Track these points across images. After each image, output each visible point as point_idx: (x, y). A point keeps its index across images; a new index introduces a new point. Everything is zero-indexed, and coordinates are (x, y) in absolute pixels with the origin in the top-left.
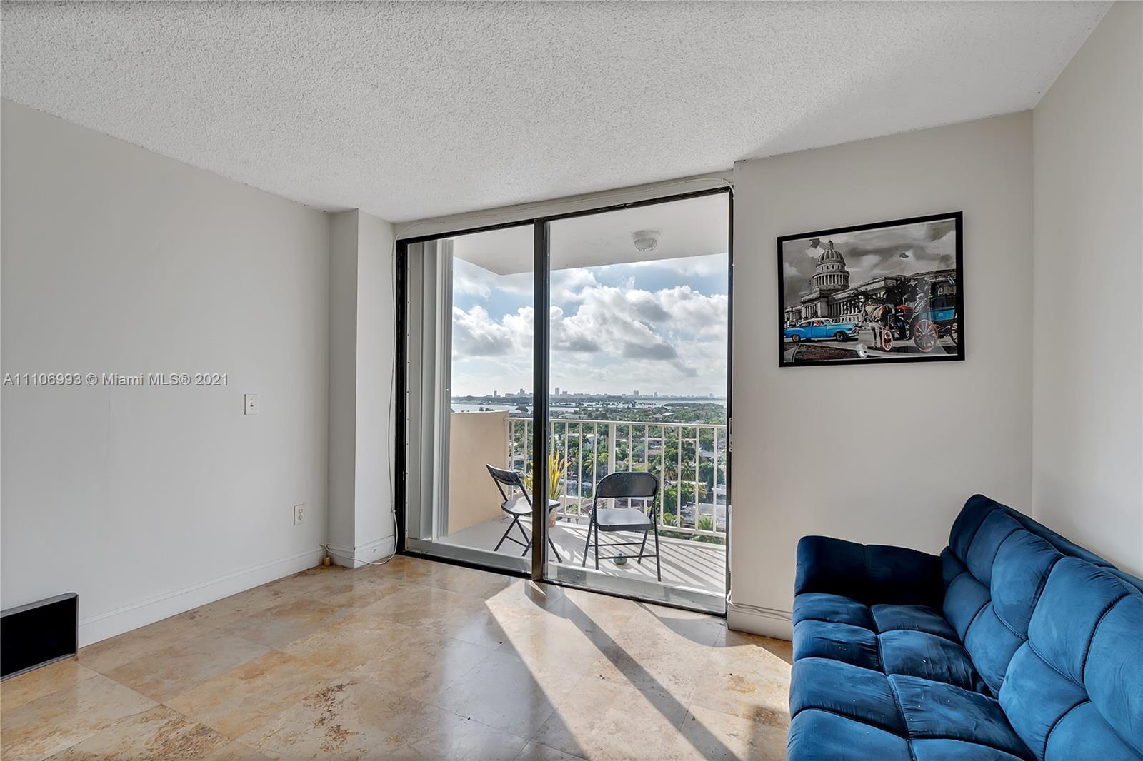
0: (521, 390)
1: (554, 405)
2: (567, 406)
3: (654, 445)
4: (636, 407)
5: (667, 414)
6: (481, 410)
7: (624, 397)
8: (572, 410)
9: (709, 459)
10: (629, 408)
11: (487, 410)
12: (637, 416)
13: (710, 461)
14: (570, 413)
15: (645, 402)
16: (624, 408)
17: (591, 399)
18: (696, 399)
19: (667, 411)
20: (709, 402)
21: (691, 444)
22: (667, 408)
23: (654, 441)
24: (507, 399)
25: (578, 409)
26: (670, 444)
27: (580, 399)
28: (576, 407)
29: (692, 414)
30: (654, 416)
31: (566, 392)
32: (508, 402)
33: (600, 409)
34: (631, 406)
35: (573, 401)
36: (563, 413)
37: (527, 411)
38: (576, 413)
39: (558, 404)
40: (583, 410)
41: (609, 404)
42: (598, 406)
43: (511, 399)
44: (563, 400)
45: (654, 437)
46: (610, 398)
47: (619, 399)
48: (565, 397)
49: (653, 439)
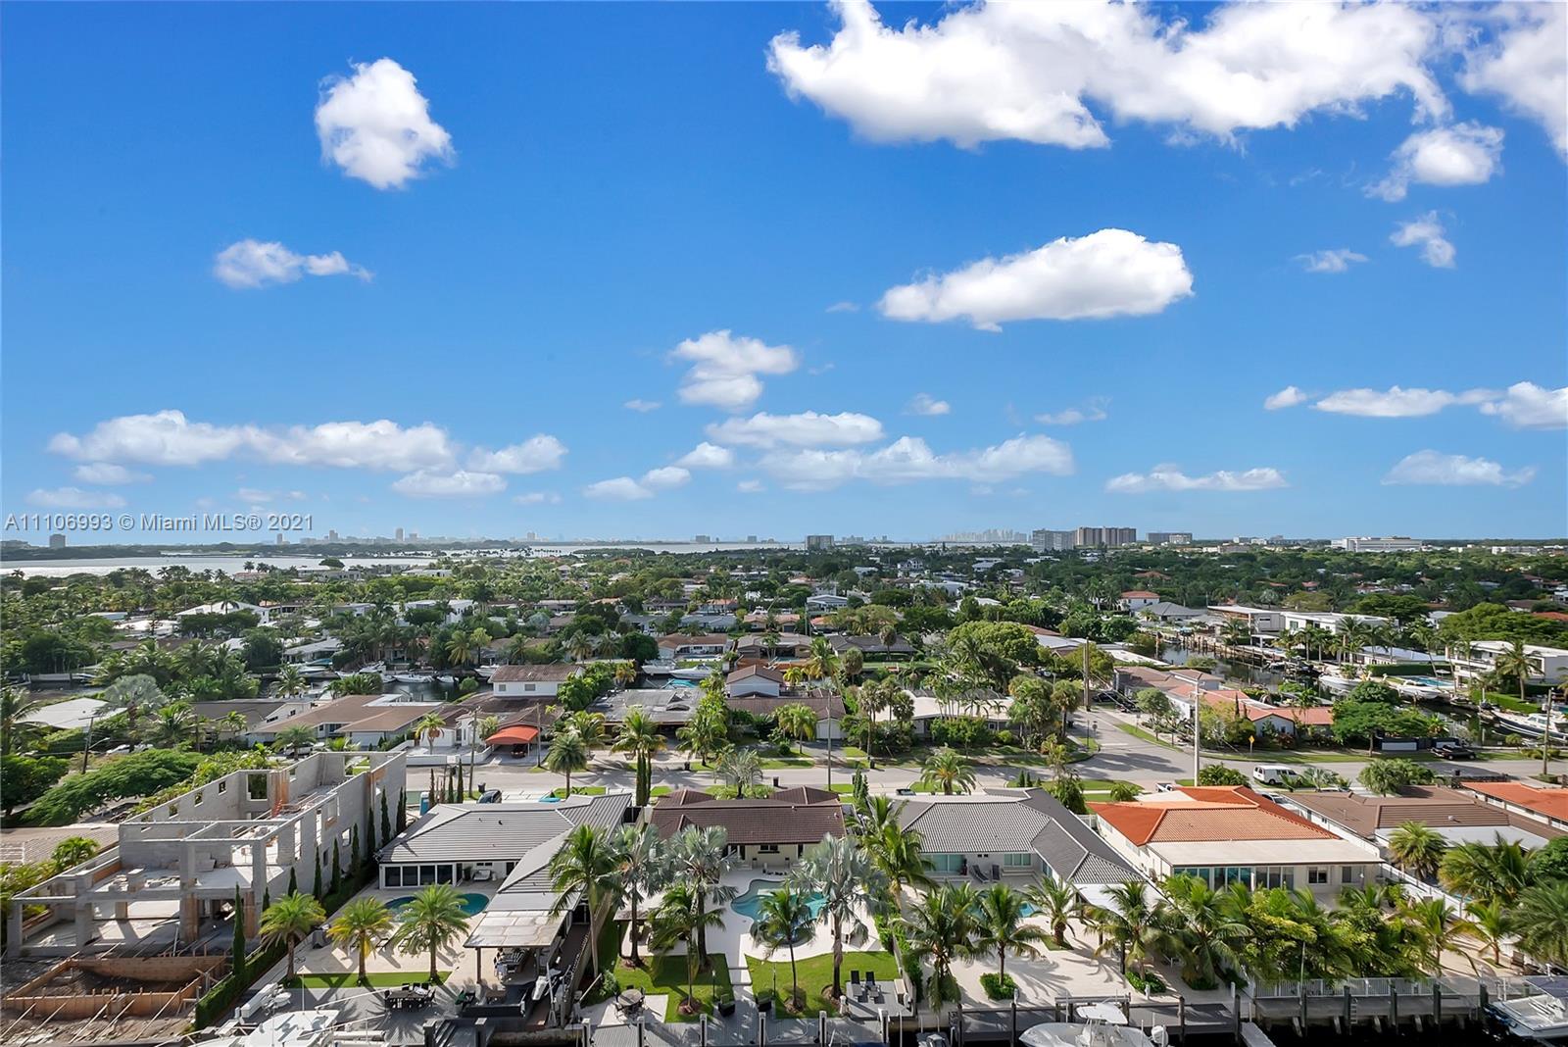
0: (332, 532)
1: (392, 555)
2: (417, 555)
3: (559, 611)
4: (532, 556)
5: (578, 565)
6: (249, 566)
7: (512, 541)
8: (426, 563)
9: (637, 626)
10: (520, 558)
11: (262, 567)
12: (533, 569)
13: (639, 628)
14: (420, 567)
15: (544, 548)
16: (512, 558)
17: (458, 546)
18: (618, 543)
19: (578, 560)
20: (635, 547)
21: (613, 607)
22: (579, 556)
23: (559, 605)
24: (303, 546)
25: (435, 561)
26: (582, 608)
27: (440, 545)
28: (433, 557)
29: (614, 563)
30: (560, 568)
31: (416, 535)
32: (306, 552)
33: (473, 561)
34: (523, 554)
35: (427, 548)
36: (408, 568)
37: (342, 565)
38: (432, 567)
39: (400, 554)
40: (444, 563)
41: (489, 552)
42: (469, 555)
43: (311, 547)
44: (410, 547)
45: (558, 599)
46: (489, 544)
47: (505, 545)
48: (413, 542)
49: (557, 602)
